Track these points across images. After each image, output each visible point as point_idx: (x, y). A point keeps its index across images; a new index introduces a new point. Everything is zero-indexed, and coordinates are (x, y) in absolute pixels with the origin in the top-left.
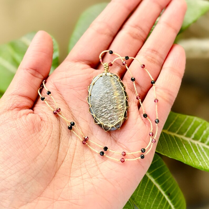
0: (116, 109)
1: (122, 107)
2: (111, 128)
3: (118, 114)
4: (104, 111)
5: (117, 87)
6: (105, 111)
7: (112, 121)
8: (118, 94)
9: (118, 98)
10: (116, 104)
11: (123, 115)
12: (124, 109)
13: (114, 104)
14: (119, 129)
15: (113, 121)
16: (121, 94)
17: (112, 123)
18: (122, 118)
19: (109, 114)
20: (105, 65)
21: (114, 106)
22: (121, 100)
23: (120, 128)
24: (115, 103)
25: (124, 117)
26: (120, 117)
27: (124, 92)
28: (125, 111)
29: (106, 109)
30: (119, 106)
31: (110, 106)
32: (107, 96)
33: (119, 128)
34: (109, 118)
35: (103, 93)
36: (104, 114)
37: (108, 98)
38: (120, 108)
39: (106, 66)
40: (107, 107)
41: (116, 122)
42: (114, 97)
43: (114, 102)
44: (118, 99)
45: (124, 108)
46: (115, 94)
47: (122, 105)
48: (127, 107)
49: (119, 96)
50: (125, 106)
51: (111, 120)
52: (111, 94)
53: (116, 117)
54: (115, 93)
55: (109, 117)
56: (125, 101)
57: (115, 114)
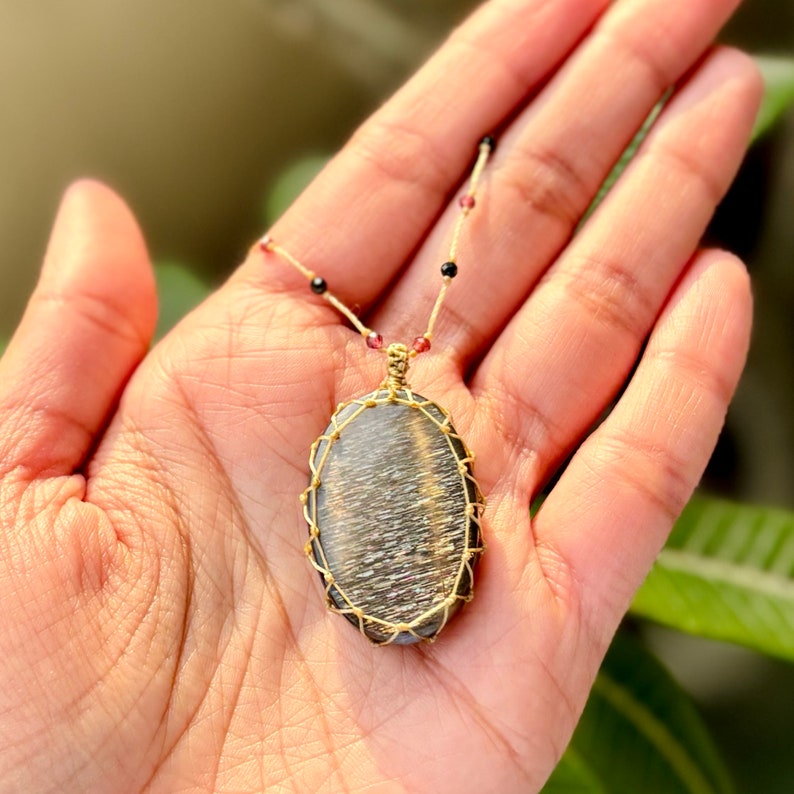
0: (425, 554)
1: (451, 547)
2: (396, 635)
3: (431, 579)
4: (372, 560)
5: (438, 457)
6: (376, 561)
7: (404, 608)
8: (438, 491)
9: (438, 509)
10: (426, 535)
11: (452, 586)
12: (459, 559)
13: (420, 533)
14: (432, 641)
15: (410, 607)
16: (453, 492)
17: (402, 617)
18: (447, 596)
19: (393, 577)
20: (393, 355)
21: (416, 543)
22: (450, 518)
23: (435, 637)
24: (425, 531)
25: (457, 593)
26: (437, 592)
27: (464, 483)
28: (462, 566)
29: (380, 554)
30: (440, 544)
31: (400, 539)
32: (388, 498)
33: (431, 636)
34: (393, 594)
35: (375, 479)
36: (372, 572)
37: (395, 505)
38: (442, 551)
39: (396, 359)
40: (387, 545)
41: (421, 612)
42: (420, 502)
43: (417, 524)
44: (439, 512)
45: (461, 552)
46: (424, 491)
47: (455, 541)
48: (473, 550)
49: (442, 498)
50: (466, 544)
51: (400, 601)
52: (407, 490)
53: (423, 590)
54: (428, 483)
55: (393, 586)
56: (468, 523)
57: (418, 577)
